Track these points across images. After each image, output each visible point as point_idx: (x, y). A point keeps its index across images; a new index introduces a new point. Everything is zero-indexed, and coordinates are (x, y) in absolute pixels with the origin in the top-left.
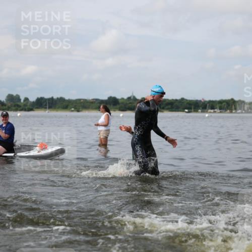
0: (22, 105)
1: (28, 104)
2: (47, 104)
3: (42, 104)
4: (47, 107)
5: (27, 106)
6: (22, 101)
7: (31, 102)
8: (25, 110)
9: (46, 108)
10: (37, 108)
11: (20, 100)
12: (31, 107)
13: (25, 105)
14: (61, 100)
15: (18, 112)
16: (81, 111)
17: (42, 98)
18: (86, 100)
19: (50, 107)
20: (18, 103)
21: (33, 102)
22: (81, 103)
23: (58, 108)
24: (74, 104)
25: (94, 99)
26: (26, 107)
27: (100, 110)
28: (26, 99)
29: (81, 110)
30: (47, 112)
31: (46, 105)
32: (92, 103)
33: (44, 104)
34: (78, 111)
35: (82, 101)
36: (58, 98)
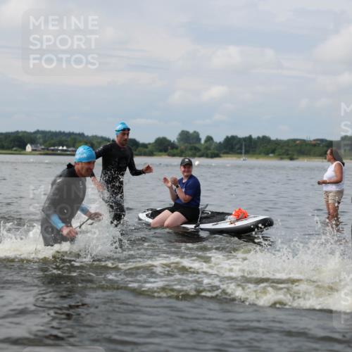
0: (202, 148)
1: (213, 147)
2: (243, 147)
3: (234, 146)
4: (243, 151)
5: (209, 149)
6: (203, 142)
7: (216, 143)
8: (207, 156)
9: (241, 153)
10: (227, 153)
11: (199, 140)
12: (216, 152)
13: (207, 148)
14: (265, 140)
15: (196, 158)
16: (297, 159)
17: (233, 138)
18: (303, 141)
19: (247, 152)
20: (197, 145)
21: (220, 143)
22: (297, 145)
23: (260, 154)
24: (286, 148)
25: (318, 140)
26: (209, 152)
27: (326, 159)
28: (209, 139)
29: (295, 157)
30: (242, 159)
31: (241, 148)
32: (315, 145)
33: (237, 146)
34: (292, 159)
35: (298, 142)
36: (259, 138)
